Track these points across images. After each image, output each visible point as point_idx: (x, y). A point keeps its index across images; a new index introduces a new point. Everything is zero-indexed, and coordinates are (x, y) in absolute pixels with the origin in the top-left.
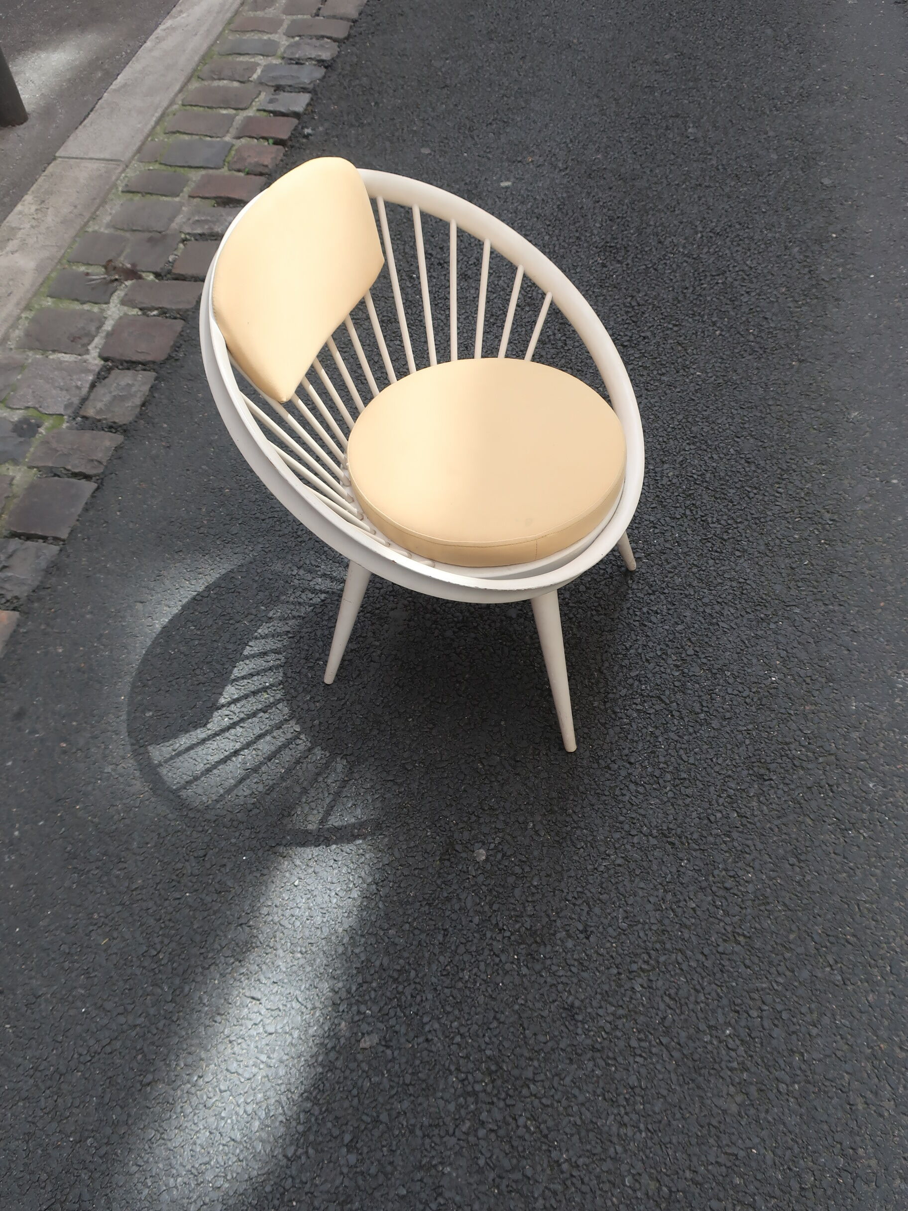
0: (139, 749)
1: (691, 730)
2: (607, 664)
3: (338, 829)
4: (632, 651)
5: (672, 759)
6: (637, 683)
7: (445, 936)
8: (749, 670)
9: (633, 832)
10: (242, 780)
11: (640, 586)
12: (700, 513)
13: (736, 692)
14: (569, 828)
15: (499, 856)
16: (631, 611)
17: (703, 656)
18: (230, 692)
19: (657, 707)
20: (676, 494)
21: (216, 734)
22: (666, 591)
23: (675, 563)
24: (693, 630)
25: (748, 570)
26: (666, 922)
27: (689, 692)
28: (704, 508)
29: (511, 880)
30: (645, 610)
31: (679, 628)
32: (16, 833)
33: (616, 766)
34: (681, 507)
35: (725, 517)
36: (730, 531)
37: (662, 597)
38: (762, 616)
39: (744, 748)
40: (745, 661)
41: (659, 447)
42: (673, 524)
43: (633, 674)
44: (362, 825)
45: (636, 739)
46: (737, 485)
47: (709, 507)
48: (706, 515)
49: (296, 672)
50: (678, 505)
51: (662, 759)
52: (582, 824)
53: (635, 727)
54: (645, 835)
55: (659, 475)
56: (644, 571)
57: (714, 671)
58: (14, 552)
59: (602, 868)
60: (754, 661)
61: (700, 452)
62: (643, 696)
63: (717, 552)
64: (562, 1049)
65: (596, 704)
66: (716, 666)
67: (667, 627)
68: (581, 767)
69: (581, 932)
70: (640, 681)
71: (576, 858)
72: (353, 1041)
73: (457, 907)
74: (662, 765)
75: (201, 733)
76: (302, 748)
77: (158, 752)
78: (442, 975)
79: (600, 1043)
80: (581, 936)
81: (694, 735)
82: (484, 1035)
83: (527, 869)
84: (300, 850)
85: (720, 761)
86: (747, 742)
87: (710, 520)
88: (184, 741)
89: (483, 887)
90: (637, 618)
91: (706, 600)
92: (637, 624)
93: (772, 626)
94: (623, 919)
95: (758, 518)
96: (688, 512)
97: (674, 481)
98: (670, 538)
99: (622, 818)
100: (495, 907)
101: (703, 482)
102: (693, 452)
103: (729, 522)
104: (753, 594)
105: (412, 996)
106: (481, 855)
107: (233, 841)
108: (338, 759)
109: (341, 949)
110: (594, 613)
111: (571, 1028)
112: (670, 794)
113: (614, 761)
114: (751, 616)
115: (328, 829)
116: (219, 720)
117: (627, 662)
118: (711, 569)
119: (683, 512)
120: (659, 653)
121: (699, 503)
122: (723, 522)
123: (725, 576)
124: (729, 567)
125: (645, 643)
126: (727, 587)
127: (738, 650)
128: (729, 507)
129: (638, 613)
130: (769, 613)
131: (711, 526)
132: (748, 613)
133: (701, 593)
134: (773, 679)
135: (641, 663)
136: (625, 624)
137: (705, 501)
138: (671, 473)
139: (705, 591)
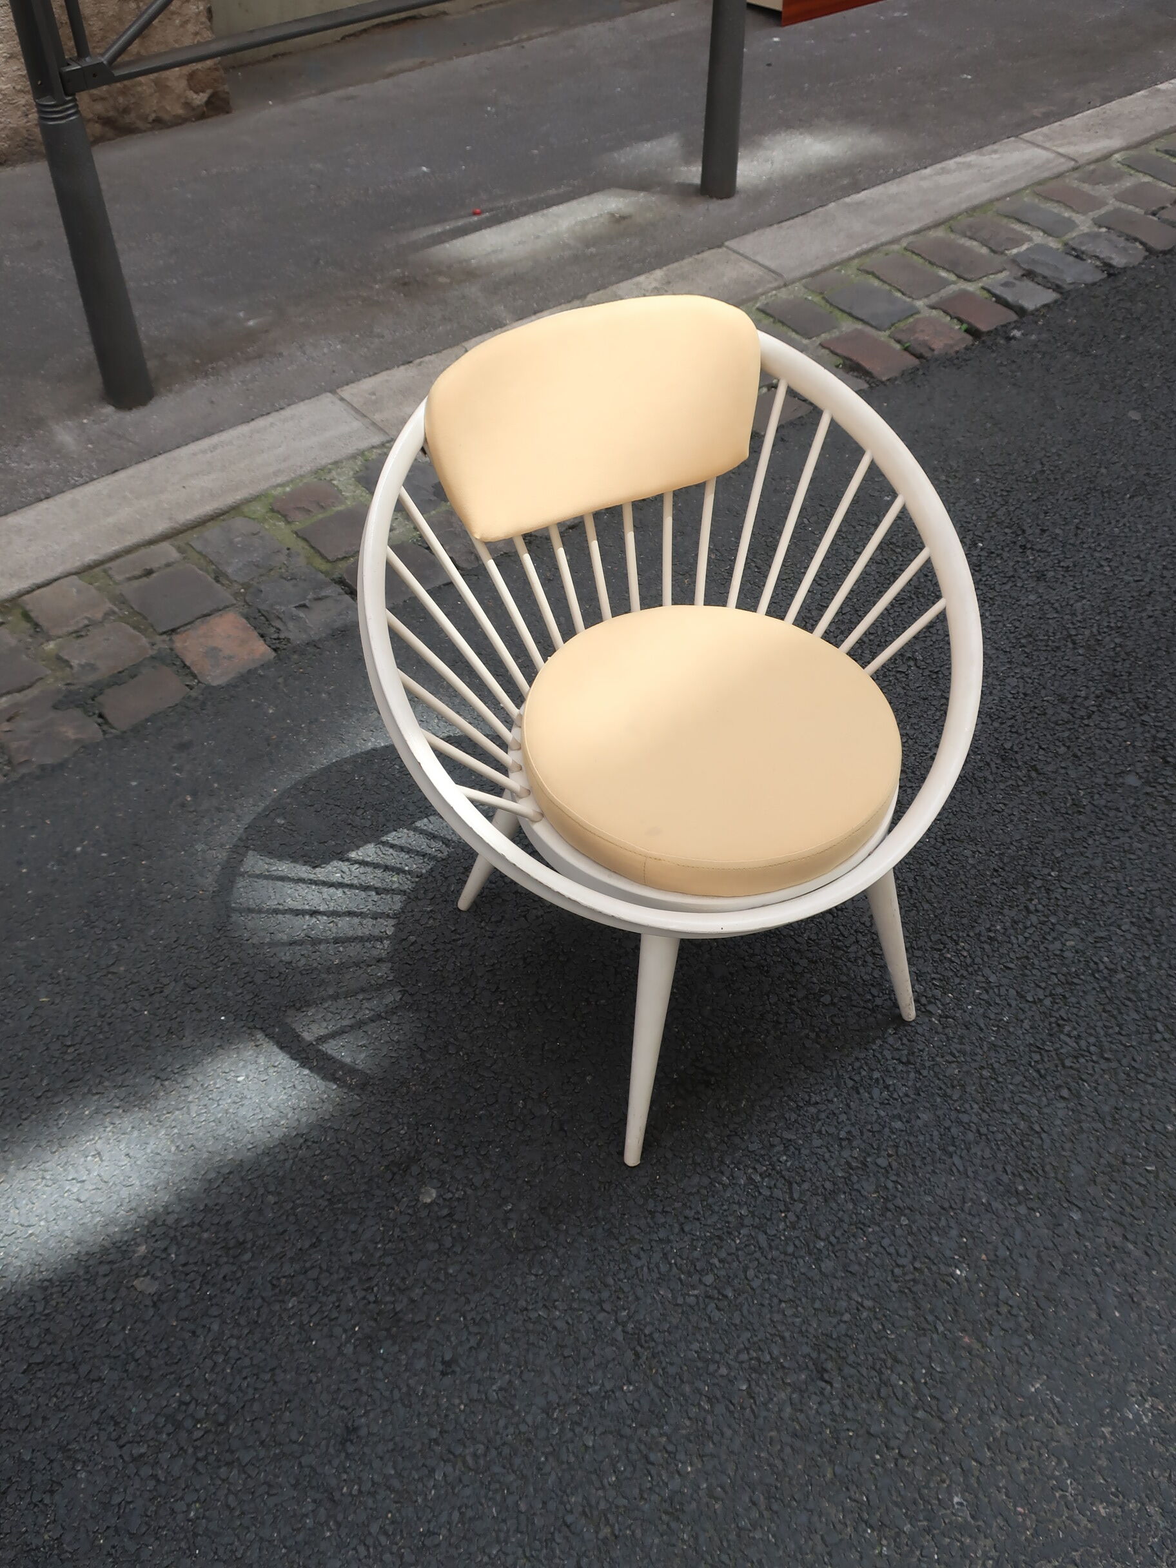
0: (241, 849)
1: (790, 1249)
2: (767, 1102)
3: (330, 1058)
4: (813, 1110)
5: (735, 1264)
6: (781, 1148)
7: (313, 1246)
8: (936, 1239)
9: (607, 1307)
10: (292, 943)
11: (898, 1045)
12: (1063, 1013)
13: (892, 1250)
14: (543, 1244)
15: (445, 1212)
16: (857, 1064)
17: (894, 1178)
18: (369, 852)
19: (777, 1193)
20: (1054, 970)
21: (316, 883)
22: (925, 1073)
23: (968, 1048)
24: (912, 1139)
25: (1058, 1122)
26: (542, 1434)
27: (834, 1205)
28: (1075, 1010)
29: (432, 1247)
30: (876, 1075)
31: (898, 1125)
32: (79, 849)
33: (663, 1220)
34: (1044, 989)
35: (1092, 1040)
36: (1082, 1060)
37: (912, 1075)
38: (1021, 1188)
39: (835, 1321)
40: (943, 1223)
41: (1088, 902)
42: (1014, 1003)
43: (787, 1135)
44: (351, 1071)
45: (716, 1208)
46: (1149, 1013)
47: (1082, 1013)
48: (1069, 1020)
49: (443, 876)
50: (1043, 985)
51: (723, 1254)
52: (561, 1251)
53: (728, 1194)
54: (616, 1321)
55: (1054, 934)
56: (920, 1030)
57: (890, 1206)
58: (326, 597)
59: (533, 1315)
60: (954, 1233)
61: (1138, 942)
62: (773, 1169)
63: (1038, 1071)
64: (300, 1463)
65: (710, 1135)
66: (899, 1202)
67: (882, 1113)
68: (624, 1190)
69: (443, 1362)
70: (786, 1149)
71: (518, 1281)
72: (133, 1272)
73: (353, 1227)
74: (715, 1261)
75: (303, 871)
76: (375, 953)
77: (255, 862)
78: (270, 1282)
79: (342, 1495)
80: (440, 1367)
81: (788, 1259)
82: (245, 1378)
83: (458, 1249)
84: (276, 1049)
85: (789, 1312)
86: (847, 1317)
87: (1067, 1029)
88: (284, 868)
89: (397, 1230)
90: (857, 1078)
91: (965, 1118)
92: (850, 1083)
93: (1022, 1210)
94: (501, 1389)
95: (1138, 1071)
96: (1047, 1002)
97: (1067, 954)
98: (993, 1016)
99: (610, 1281)
100: (388, 1260)
101: (1105, 978)
102: (1129, 936)
103: (1092, 1049)
104: (1035, 1154)
105: (224, 1277)
106: (430, 1195)
107: (230, 994)
108: (396, 990)
109: (212, 1175)
110: (812, 1035)
111: (331, 1450)
112: (691, 1300)
113: (664, 1212)
114: (1005, 1178)
115: (319, 1050)
116: (334, 871)
117: (794, 1117)
118: (1010, 1086)
119: (1042, 997)
120: (843, 1135)
121: (1073, 1000)
122: (1083, 1043)
123: (1020, 1107)
124: (1035, 1101)
125: (837, 1112)
126: (1009, 1122)
127: (946, 1205)
128: (1110, 1031)
129: (864, 1073)
130: (1034, 1191)
131: (1062, 1037)
132: (1005, 1171)
133: (967, 1106)
134: (958, 1272)
135: (809, 1130)
136: (835, 1073)
137: (1084, 1003)
138: (1072, 943)
139: (975, 1106)
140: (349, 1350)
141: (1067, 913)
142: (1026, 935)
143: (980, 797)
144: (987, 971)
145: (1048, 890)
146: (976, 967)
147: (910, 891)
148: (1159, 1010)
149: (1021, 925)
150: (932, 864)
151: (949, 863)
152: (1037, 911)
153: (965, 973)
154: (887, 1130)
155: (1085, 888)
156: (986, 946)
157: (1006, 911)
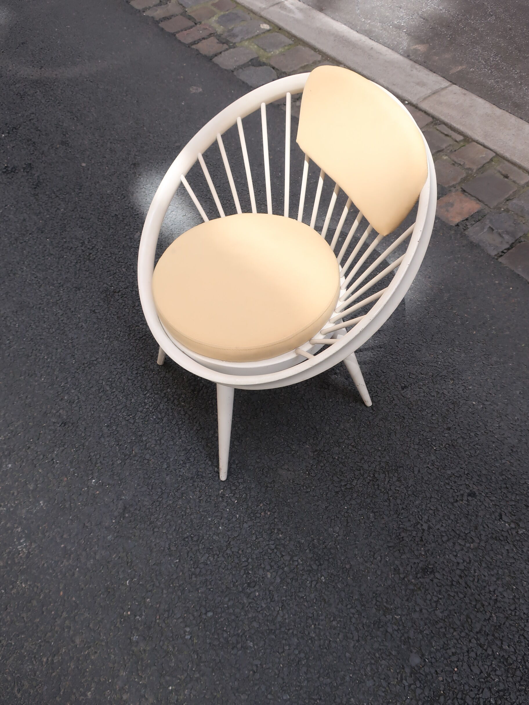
1: (114, 416)
2: (182, 413)
4: (176, 430)
6: (159, 416)
8: (109, 474)
9: (104, 355)
16: (198, 452)
17: (139, 460)
19: (139, 414)
20: (250, 560)
24: (157, 470)
25: (158, 541)
26: (65, 337)
27: (130, 435)
30: (192, 459)
31: (165, 465)
33: (134, 373)
34: (238, 552)
35: (204, 571)
36: (192, 563)
38: (127, 515)
39: (83, 430)
40: (115, 477)
42: (229, 533)
43: (165, 420)
45: (136, 391)
47: (221, 569)
51: (117, 393)
52: (127, 341)
53: (141, 395)
54: (98, 358)
55: (275, 567)
57: (127, 457)
59: (105, 333)
60: (111, 482)
62: (150, 413)
63: (187, 537)
64: (73, 278)
65: (169, 390)
66: (128, 461)
67: (171, 460)
68: (149, 360)
69: (95, 310)
70: (159, 419)
71: (119, 329)
74: (114, 390)
79: (61, 289)
80: (93, 309)
81: (111, 415)
82: (102, 262)
86: (83, 435)
90: (191, 451)
91: (165, 496)
92: (189, 448)
93: (116, 514)
94: (82, 326)
97: (261, 572)
98: (222, 521)
99: (113, 356)
101: (243, 590)
102: (274, 614)
103: (198, 570)
111: (74, 285)
112: (101, 382)
113: (137, 374)
114: (132, 509)
117: (174, 423)
118: (180, 521)
119: (233, 550)
120: (163, 441)
121: (230, 567)
122: (202, 566)
123: (168, 524)
124: (170, 532)
125: (175, 441)
126: (161, 516)
127: (124, 481)
128: (208, 583)
129: (193, 454)
130: (124, 521)
131: (207, 555)
132: (136, 509)
133: (171, 498)
134: (94, 481)
135: (167, 428)
136: (194, 442)
137: (227, 572)
138: (269, 576)
139: (171, 502)
140: (105, 285)
141: (292, 579)
142: (275, 550)
143: (385, 546)
144: (250, 523)
145: (310, 571)
146: (253, 518)
147: (307, 492)
148: (221, 617)
149: (282, 549)
150: (327, 507)
151: (328, 517)
152: (293, 561)
153: (249, 511)
154: (162, 460)
155: (312, 596)
156: (267, 527)
157: (292, 543)
